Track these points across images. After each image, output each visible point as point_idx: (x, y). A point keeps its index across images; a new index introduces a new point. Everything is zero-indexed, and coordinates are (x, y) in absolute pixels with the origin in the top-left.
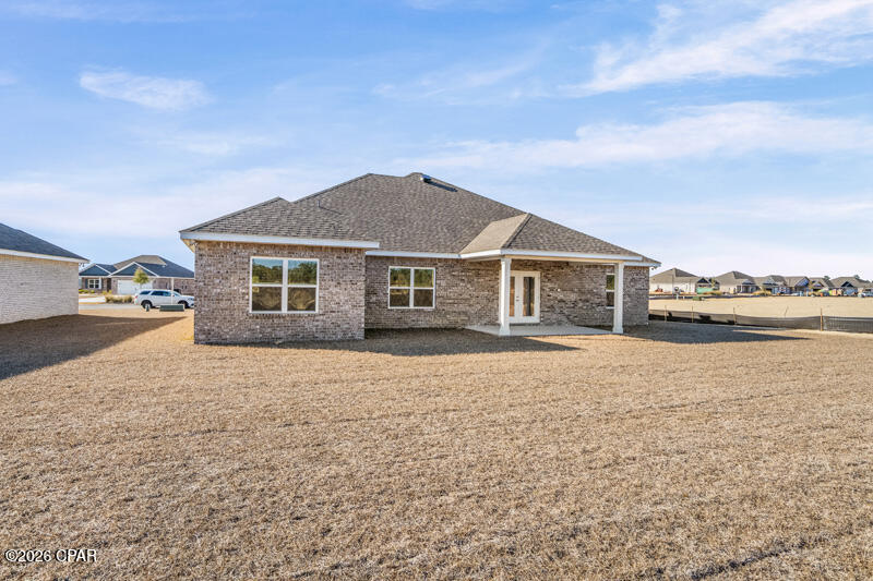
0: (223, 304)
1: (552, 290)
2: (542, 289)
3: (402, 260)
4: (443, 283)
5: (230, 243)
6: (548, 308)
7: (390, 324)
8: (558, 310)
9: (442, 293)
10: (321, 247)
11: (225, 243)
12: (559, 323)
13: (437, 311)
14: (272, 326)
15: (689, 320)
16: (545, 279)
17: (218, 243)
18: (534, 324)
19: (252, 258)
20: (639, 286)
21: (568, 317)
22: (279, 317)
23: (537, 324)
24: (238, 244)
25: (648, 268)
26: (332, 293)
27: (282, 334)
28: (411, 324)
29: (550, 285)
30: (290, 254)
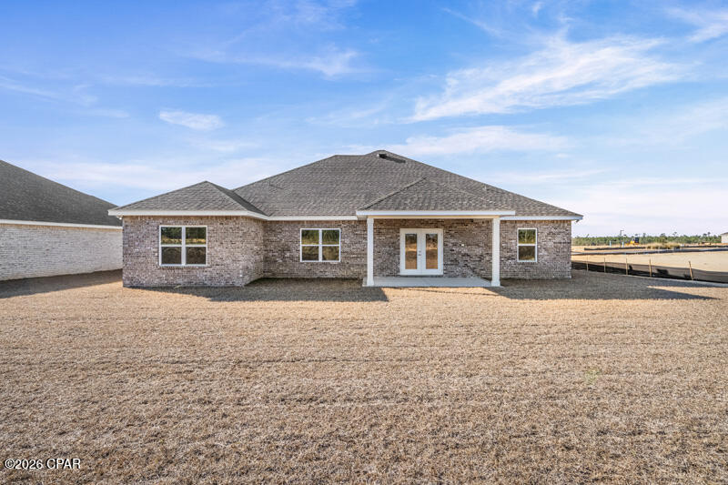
0: (141, 260)
1: (455, 245)
2: (445, 245)
3: (311, 223)
4: (347, 241)
5: (145, 217)
6: (451, 261)
7: (302, 274)
8: (462, 264)
9: (346, 249)
10: (208, 217)
11: (142, 217)
12: (464, 276)
13: (342, 264)
14: (173, 276)
15: (646, 274)
16: (447, 234)
17: (137, 217)
18: (436, 276)
19: (160, 226)
20: (557, 240)
21: (473, 270)
22: (178, 268)
23: (439, 276)
24: (150, 217)
25: (570, 221)
26: (216, 251)
27: (180, 281)
28: (319, 274)
29: (452, 241)
30: (186, 223)
